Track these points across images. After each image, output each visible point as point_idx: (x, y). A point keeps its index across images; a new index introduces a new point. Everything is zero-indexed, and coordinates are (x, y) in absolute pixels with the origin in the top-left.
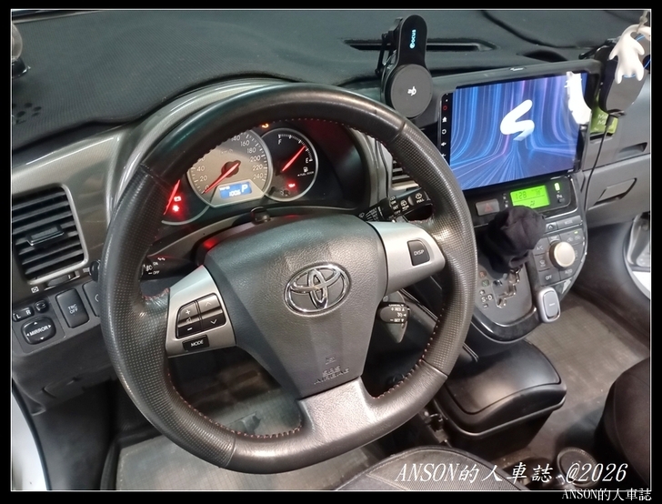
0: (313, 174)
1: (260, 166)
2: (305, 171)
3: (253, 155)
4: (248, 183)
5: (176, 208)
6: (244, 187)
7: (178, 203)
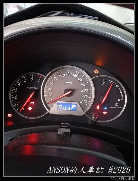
0: (122, 109)
1: (86, 96)
2: (116, 105)
3: (84, 88)
4: (76, 104)
5: (30, 108)
6: (73, 106)
7: (32, 106)
